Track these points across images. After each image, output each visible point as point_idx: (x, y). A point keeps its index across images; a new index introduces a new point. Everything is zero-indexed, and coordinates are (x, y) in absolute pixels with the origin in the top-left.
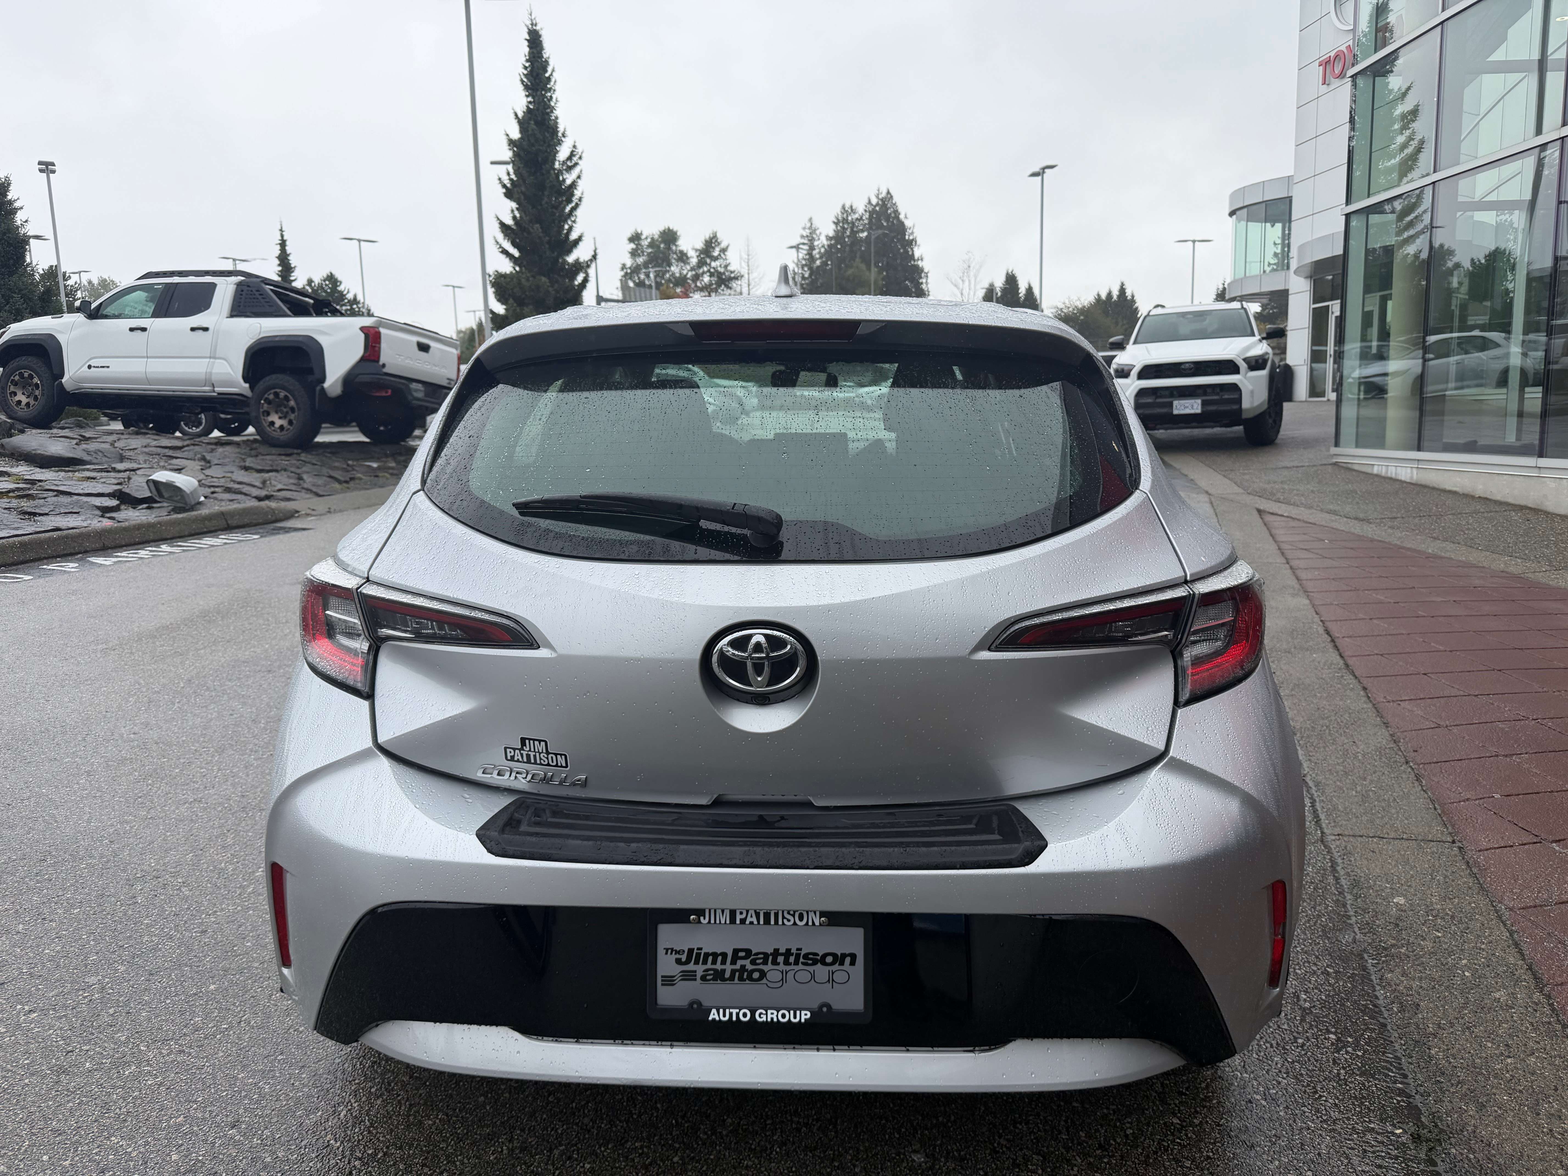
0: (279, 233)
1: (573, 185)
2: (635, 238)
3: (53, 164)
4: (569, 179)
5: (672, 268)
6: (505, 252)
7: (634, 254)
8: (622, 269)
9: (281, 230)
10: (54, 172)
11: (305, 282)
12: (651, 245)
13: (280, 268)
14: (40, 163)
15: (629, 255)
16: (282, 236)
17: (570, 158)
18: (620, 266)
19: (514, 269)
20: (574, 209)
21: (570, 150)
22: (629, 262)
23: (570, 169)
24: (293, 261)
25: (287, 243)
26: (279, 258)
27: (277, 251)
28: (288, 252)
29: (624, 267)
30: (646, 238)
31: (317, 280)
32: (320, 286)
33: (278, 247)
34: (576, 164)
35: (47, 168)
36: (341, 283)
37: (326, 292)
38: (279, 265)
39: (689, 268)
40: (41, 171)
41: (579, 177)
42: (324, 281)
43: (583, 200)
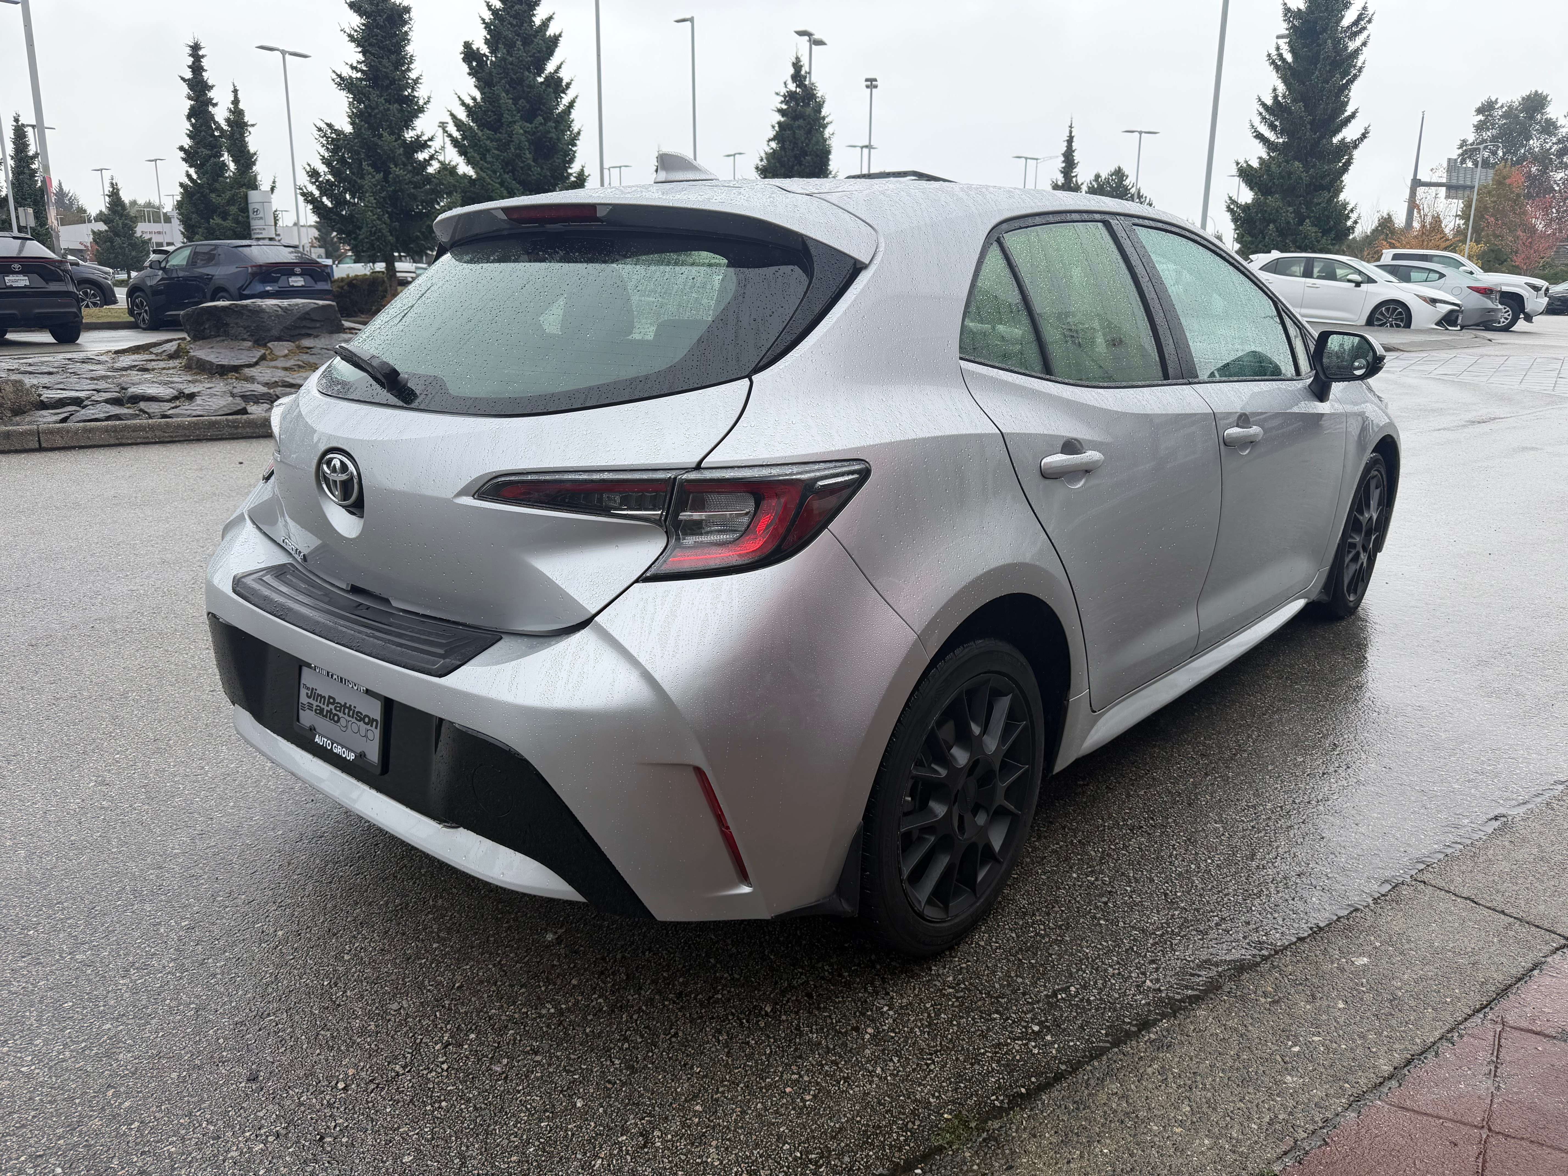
0: (1068, 129)
1: (1356, 52)
2: (1487, 108)
3: (875, 80)
4: (1352, 46)
5: (1531, 142)
6: (1260, 137)
7: (1480, 127)
8: (1461, 147)
9: (1071, 127)
10: (876, 87)
11: (1093, 178)
12: (1505, 116)
13: (1064, 165)
14: (867, 80)
15: (1473, 129)
16: (1071, 132)
17: (1356, 23)
18: (1459, 143)
19: (1269, 154)
20: (1351, 81)
21: (1358, 13)
22: (1471, 137)
23: (1355, 34)
24: (1077, 157)
25: (1074, 139)
26: (1064, 155)
27: (1063, 148)
28: (1074, 148)
29: (1464, 143)
30: (1502, 107)
31: (1104, 175)
32: (1107, 181)
33: (1065, 144)
34: (1364, 28)
35: (871, 84)
36: (1127, 177)
37: (1111, 187)
38: (1064, 162)
39: (1554, 140)
40: (867, 87)
41: (1364, 44)
42: (1111, 176)
43: (1364, 70)
